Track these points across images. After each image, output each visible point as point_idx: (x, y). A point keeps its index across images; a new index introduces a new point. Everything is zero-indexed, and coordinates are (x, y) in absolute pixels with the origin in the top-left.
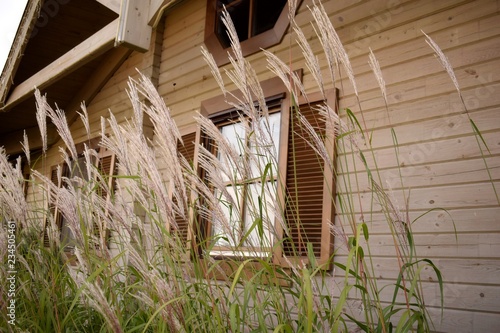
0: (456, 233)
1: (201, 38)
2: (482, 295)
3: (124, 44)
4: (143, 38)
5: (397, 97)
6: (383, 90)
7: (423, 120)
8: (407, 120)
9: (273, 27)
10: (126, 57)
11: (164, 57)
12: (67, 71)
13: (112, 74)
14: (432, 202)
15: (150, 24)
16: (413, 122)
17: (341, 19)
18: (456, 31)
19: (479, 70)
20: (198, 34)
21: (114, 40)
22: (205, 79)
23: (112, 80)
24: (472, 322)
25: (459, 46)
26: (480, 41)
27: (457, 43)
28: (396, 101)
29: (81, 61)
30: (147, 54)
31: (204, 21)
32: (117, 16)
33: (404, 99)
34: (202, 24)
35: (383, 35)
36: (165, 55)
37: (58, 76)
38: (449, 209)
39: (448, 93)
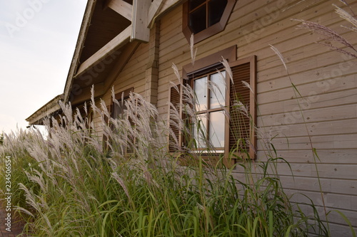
1: (181, 29)
2: (336, 170)
3: (135, 40)
4: (145, 36)
5: (288, 59)
6: (279, 55)
8: (294, 72)
9: (219, 21)
10: (138, 46)
11: (161, 41)
13: (133, 53)
14: (308, 118)
15: (149, 27)
16: (298, 73)
17: (256, 15)
18: (320, 19)
19: (332, 41)
20: (179, 27)
21: (129, 38)
22: (184, 53)
24: (330, 185)
26: (333, 24)
28: (288, 62)
31: (181, 19)
32: (131, 23)
33: (292, 60)
35: (280, 23)
36: (162, 40)
38: (317, 122)
39: (316, 56)
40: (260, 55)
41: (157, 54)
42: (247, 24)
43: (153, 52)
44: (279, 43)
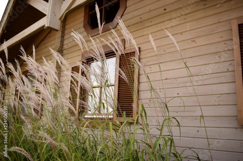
0: (184, 106)
1: (82, 25)
2: (198, 131)
3: (49, 28)
4: (57, 25)
5: (164, 51)
6: (155, 49)
7: (174, 60)
9: (112, 21)
10: (49, 33)
11: (66, 33)
12: (23, 38)
13: (43, 40)
14: (178, 94)
15: (60, 19)
16: (171, 61)
17: (141, 18)
18: (188, 24)
19: (197, 40)
20: (80, 23)
21: (44, 26)
23: (43, 43)
24: (194, 142)
25: (189, 30)
26: (197, 28)
27: (188, 29)
28: (164, 53)
29: (29, 35)
30: (59, 32)
31: (83, 18)
32: (45, 15)
33: (167, 52)
34: (82, 19)
35: (158, 25)
37: (19, 41)
38: (185, 97)
39: (185, 49)
40: (143, 47)
41: (62, 42)
42: (134, 24)
43: (59, 40)
44: (157, 39)
